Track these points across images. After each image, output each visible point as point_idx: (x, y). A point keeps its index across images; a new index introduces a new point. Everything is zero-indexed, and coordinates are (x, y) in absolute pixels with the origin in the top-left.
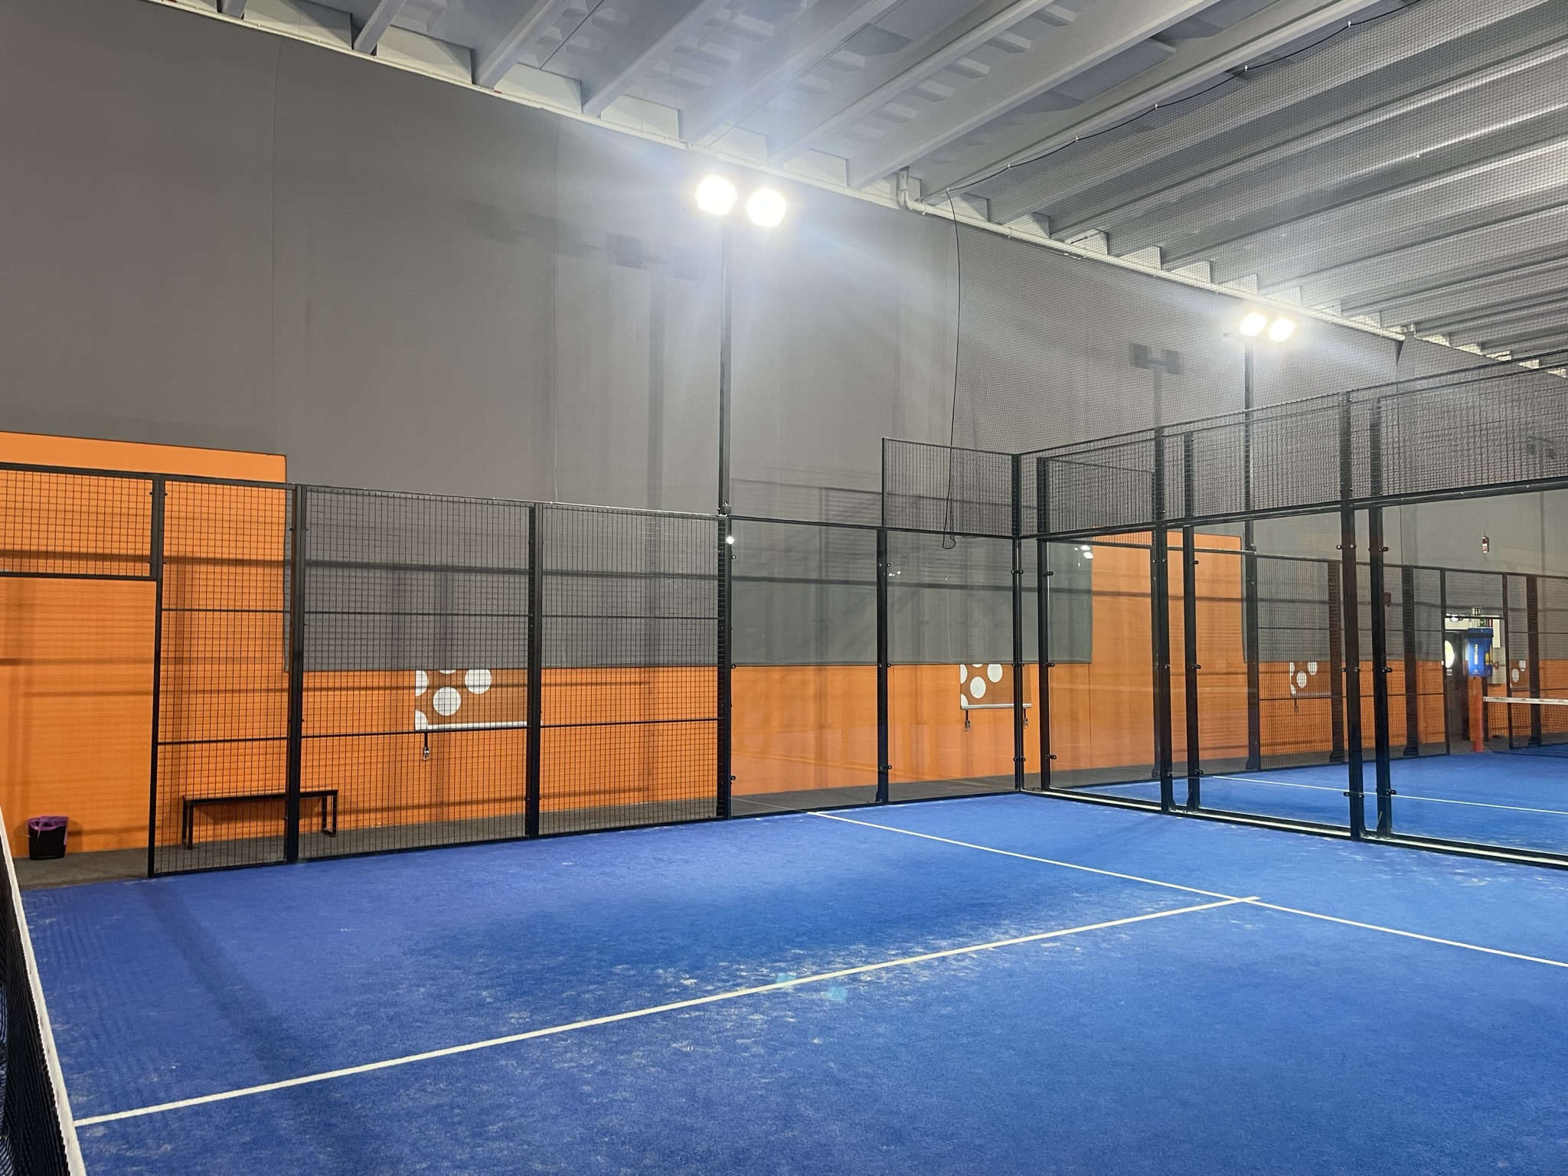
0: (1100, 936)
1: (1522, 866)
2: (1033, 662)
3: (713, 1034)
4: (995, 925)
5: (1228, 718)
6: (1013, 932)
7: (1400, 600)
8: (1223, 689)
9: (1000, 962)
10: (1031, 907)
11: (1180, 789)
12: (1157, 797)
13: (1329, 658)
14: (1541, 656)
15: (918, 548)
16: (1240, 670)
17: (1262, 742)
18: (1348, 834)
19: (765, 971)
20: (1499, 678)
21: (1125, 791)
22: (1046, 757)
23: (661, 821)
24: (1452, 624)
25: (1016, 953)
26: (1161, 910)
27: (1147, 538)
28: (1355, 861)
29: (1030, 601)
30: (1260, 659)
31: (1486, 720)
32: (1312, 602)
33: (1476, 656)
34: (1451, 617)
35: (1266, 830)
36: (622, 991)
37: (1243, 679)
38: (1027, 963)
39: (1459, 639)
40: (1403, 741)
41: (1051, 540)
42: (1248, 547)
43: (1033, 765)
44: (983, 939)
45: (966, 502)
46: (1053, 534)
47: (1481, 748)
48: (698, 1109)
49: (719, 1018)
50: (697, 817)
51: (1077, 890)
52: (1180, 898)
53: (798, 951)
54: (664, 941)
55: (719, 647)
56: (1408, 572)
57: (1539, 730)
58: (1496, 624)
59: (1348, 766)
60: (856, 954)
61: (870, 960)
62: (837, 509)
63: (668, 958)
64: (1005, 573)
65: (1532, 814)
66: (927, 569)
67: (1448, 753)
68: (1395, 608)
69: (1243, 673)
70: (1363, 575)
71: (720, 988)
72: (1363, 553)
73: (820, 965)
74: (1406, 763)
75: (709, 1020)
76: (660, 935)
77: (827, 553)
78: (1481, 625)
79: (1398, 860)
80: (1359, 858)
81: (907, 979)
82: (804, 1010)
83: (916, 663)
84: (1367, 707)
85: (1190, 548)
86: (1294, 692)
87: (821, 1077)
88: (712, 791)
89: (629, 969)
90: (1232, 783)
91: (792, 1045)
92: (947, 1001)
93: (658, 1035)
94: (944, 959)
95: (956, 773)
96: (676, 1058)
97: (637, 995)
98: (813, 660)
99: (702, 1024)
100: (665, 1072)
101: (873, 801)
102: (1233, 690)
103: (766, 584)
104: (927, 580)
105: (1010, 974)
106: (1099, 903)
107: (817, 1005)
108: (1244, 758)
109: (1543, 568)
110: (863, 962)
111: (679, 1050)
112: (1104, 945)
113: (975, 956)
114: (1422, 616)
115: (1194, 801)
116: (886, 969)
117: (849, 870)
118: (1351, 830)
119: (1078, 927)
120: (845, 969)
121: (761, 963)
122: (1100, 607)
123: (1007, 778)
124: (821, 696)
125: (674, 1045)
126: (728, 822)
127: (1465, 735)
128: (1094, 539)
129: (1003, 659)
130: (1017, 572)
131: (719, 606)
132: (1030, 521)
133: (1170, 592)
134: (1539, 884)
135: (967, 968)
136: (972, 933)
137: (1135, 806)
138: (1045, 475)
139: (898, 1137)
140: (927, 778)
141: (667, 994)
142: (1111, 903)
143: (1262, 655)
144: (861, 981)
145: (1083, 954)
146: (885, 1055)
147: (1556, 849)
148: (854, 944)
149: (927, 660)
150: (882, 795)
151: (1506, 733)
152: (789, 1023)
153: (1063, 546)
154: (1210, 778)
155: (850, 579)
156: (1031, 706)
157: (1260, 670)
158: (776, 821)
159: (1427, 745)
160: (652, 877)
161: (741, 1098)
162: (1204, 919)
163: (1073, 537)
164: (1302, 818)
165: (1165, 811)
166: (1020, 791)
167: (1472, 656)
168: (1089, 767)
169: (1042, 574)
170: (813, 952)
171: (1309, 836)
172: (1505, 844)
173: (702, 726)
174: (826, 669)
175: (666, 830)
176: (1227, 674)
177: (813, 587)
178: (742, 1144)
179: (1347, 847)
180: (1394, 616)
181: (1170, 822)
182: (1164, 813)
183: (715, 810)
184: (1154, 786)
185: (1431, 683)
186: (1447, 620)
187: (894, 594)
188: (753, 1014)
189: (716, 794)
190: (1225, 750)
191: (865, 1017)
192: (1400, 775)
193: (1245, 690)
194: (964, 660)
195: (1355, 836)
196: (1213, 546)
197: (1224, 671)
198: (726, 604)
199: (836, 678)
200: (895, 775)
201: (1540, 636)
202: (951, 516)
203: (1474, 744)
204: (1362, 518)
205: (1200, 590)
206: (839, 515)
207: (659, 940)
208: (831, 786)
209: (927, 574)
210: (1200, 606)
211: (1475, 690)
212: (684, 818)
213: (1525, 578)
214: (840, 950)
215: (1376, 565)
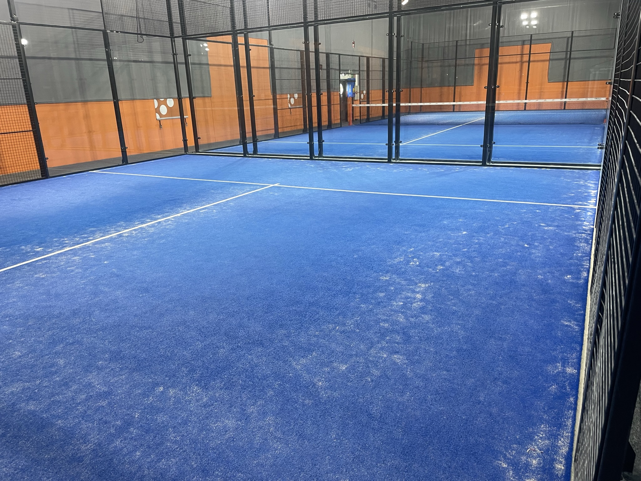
0: (223, 205)
1: (363, 163)
2: (187, 97)
3: (55, 268)
4: (181, 207)
5: (267, 118)
6: (188, 208)
7: (325, 68)
8: (264, 107)
9: (183, 220)
10: (195, 198)
11: (250, 147)
12: (242, 151)
13: (301, 92)
14: (370, 89)
15: (126, 42)
16: (270, 98)
17: (279, 127)
18: (309, 158)
19: (77, 239)
20: (357, 97)
21: (229, 150)
22: (196, 138)
23: (11, 182)
24: (343, 77)
25: (190, 216)
26: (245, 192)
27: (229, 38)
28: (312, 167)
29: (182, 69)
30: (277, 93)
31: (353, 114)
32: (295, 68)
33: (350, 89)
34: (342, 74)
35: (282, 159)
36: (4, 258)
37: (271, 102)
38: (194, 219)
39: (345, 82)
40: (327, 123)
41: (189, 39)
42: (271, 44)
43: (191, 143)
44: (176, 213)
45: (146, 19)
46: (189, 36)
47: (351, 123)
48: (52, 298)
49: (57, 261)
50: (31, 179)
51: (212, 189)
52: (252, 187)
53: (92, 229)
54: (23, 234)
55: (26, 94)
56: (328, 55)
57: (369, 116)
58: (357, 76)
59: (308, 134)
60: (120, 226)
61: (127, 228)
62: (79, 20)
63: (27, 241)
64: (169, 55)
65: (366, 145)
66: (131, 53)
67: (341, 127)
68: (324, 71)
69: (271, 99)
70: (312, 56)
71: (55, 249)
72: (312, 47)
73: (104, 233)
74: (327, 131)
75: (52, 263)
76: (20, 232)
77: (78, 44)
78: (352, 77)
79: (325, 165)
80: (312, 166)
81: (144, 232)
82: (98, 252)
83: (133, 99)
84: (315, 110)
85: (248, 44)
86: (290, 106)
87: (110, 275)
88: (37, 166)
89: (6, 249)
90: (269, 143)
91: (94, 266)
92: (163, 238)
93: (26, 273)
94: (160, 222)
95: (158, 149)
96: (38, 281)
97: (12, 259)
98: (80, 100)
99: (48, 265)
100: (33, 287)
101: (121, 164)
102: (267, 107)
103: (47, 61)
104: (132, 58)
105: (188, 224)
106: (222, 193)
107: (104, 248)
108: (273, 134)
109: (372, 54)
110: (124, 229)
111: (39, 277)
112: (224, 208)
113: (173, 219)
114: (333, 74)
115: (255, 151)
116: (135, 230)
117: (113, 193)
118: (310, 157)
119: (214, 203)
120: (116, 233)
121: (74, 236)
122: (213, 71)
123: (181, 149)
124: (87, 117)
125: (36, 276)
126: (48, 179)
127: (346, 120)
128: (208, 39)
129: (174, 96)
130: (174, 55)
131: (21, 72)
132: (178, 30)
133: (241, 65)
134: (368, 168)
135: (170, 224)
136: (171, 211)
137: (234, 155)
138: (182, 6)
139: (147, 290)
140: (145, 152)
141: (29, 256)
142: (226, 193)
143: (278, 92)
144: (124, 236)
145: (216, 212)
146: (138, 262)
147: (372, 156)
148: (119, 222)
149: (138, 97)
150: (125, 160)
151: (359, 118)
152: (92, 258)
153: (194, 42)
154: (261, 142)
155: (93, 58)
156: (188, 117)
157: (277, 97)
158: (74, 176)
159: (334, 124)
160: (11, 208)
161: (73, 290)
162: (261, 194)
163: (197, 38)
164: (294, 154)
165: (245, 156)
166: (187, 154)
167: (349, 89)
168: (214, 142)
169: (186, 56)
170: (99, 228)
171: (296, 160)
172: (358, 156)
173: (24, 134)
174: (87, 104)
175: (15, 186)
176: (265, 100)
177: (73, 62)
178: (75, 307)
179: (309, 162)
180: (323, 74)
181: (247, 160)
182: (245, 157)
183: (40, 174)
184: (240, 147)
185: (336, 100)
186: (341, 75)
187: (117, 65)
188: (74, 257)
189: (39, 167)
190: (266, 131)
191: (127, 250)
192: (326, 135)
193: (272, 106)
194: (155, 97)
195: (311, 159)
196: (257, 44)
197: (264, 99)
198: (25, 70)
199: (94, 108)
200: (130, 152)
201: (370, 81)
202: (140, 25)
203: (349, 123)
204: (311, 30)
205: (253, 64)
206: (81, 24)
207: (20, 234)
208: (99, 159)
209: (132, 55)
210: (253, 71)
211: (349, 102)
212: (24, 180)
213: (366, 58)
214: (112, 226)
215: (317, 52)
